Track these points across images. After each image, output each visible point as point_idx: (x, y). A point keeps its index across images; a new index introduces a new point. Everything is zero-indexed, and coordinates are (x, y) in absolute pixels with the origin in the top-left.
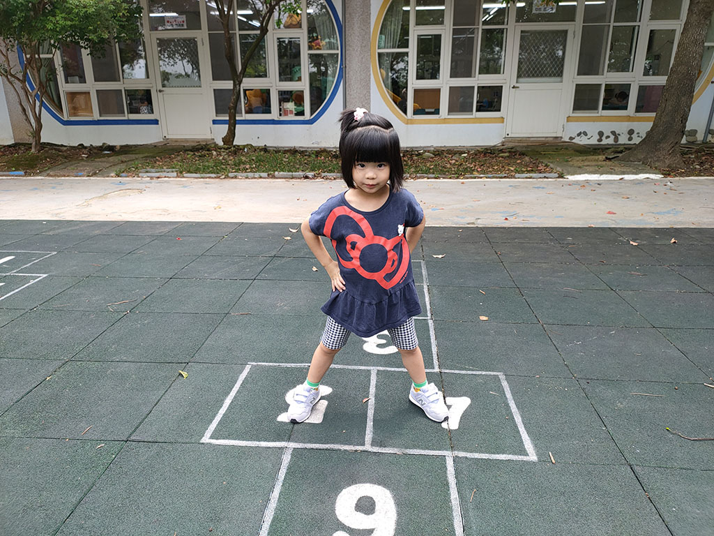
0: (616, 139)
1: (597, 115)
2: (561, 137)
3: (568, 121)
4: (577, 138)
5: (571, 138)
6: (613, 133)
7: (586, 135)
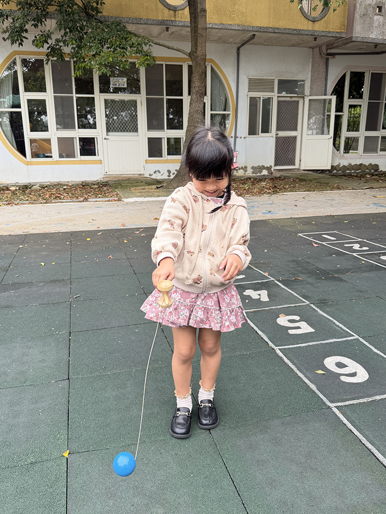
2: (144, 174)
3: (146, 163)
4: (154, 175)
5: (150, 175)
6: (176, 171)
7: (160, 173)
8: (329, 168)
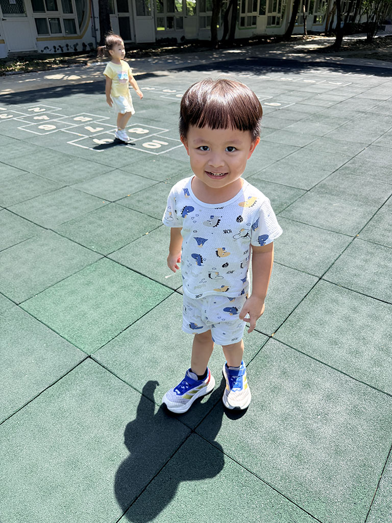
0: (62, 50)
1: (49, 36)
2: (37, 51)
3: (37, 41)
4: (45, 51)
5: (42, 51)
6: (60, 46)
7: (48, 48)
8: (154, 41)
